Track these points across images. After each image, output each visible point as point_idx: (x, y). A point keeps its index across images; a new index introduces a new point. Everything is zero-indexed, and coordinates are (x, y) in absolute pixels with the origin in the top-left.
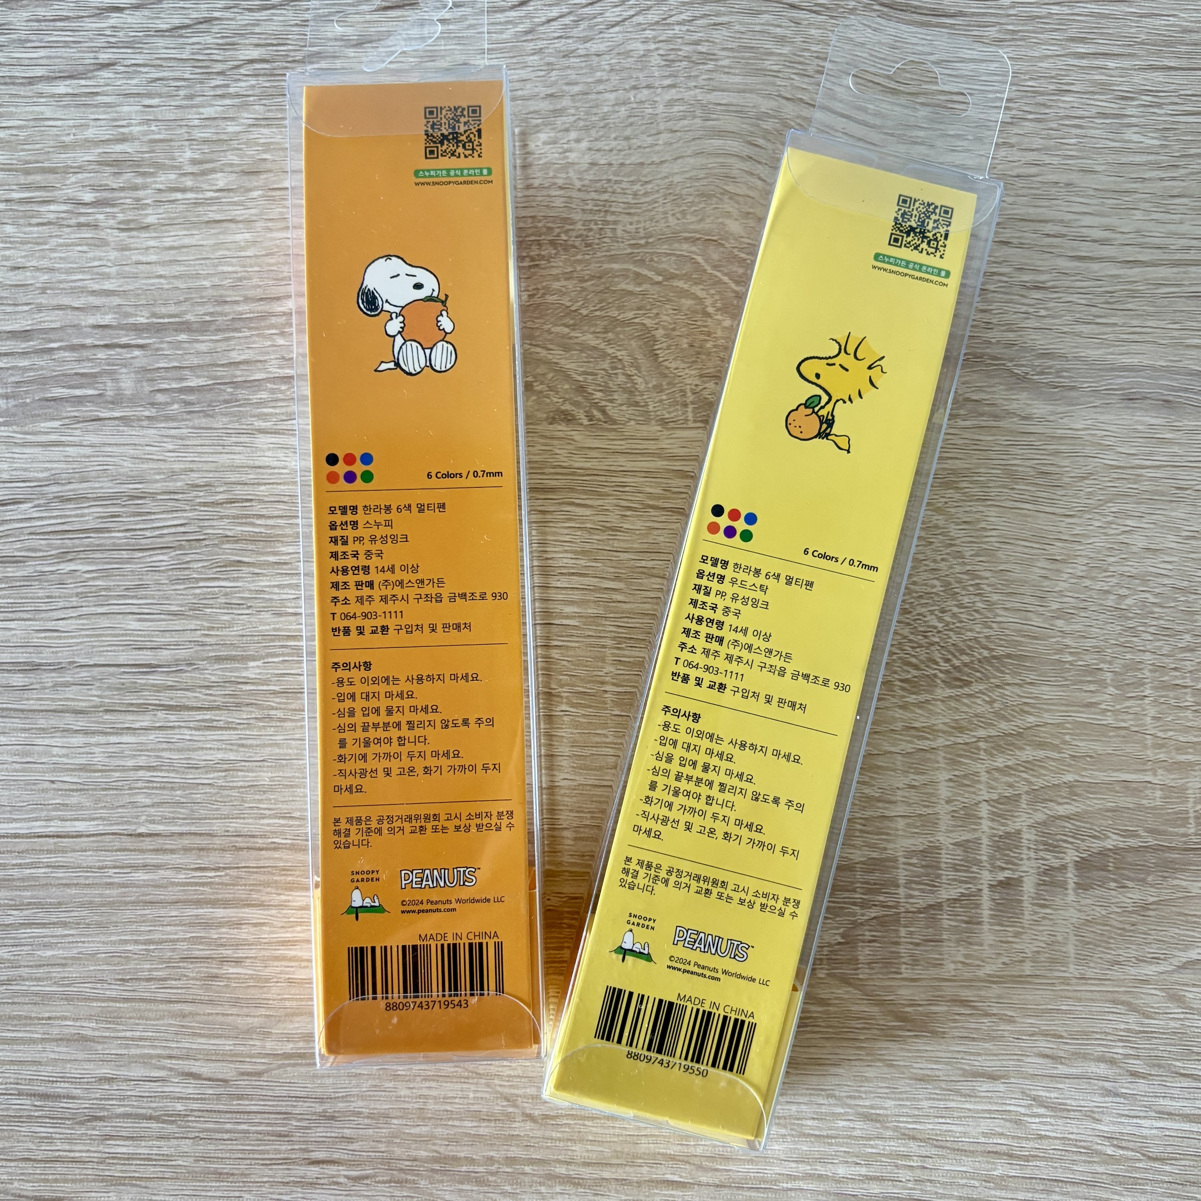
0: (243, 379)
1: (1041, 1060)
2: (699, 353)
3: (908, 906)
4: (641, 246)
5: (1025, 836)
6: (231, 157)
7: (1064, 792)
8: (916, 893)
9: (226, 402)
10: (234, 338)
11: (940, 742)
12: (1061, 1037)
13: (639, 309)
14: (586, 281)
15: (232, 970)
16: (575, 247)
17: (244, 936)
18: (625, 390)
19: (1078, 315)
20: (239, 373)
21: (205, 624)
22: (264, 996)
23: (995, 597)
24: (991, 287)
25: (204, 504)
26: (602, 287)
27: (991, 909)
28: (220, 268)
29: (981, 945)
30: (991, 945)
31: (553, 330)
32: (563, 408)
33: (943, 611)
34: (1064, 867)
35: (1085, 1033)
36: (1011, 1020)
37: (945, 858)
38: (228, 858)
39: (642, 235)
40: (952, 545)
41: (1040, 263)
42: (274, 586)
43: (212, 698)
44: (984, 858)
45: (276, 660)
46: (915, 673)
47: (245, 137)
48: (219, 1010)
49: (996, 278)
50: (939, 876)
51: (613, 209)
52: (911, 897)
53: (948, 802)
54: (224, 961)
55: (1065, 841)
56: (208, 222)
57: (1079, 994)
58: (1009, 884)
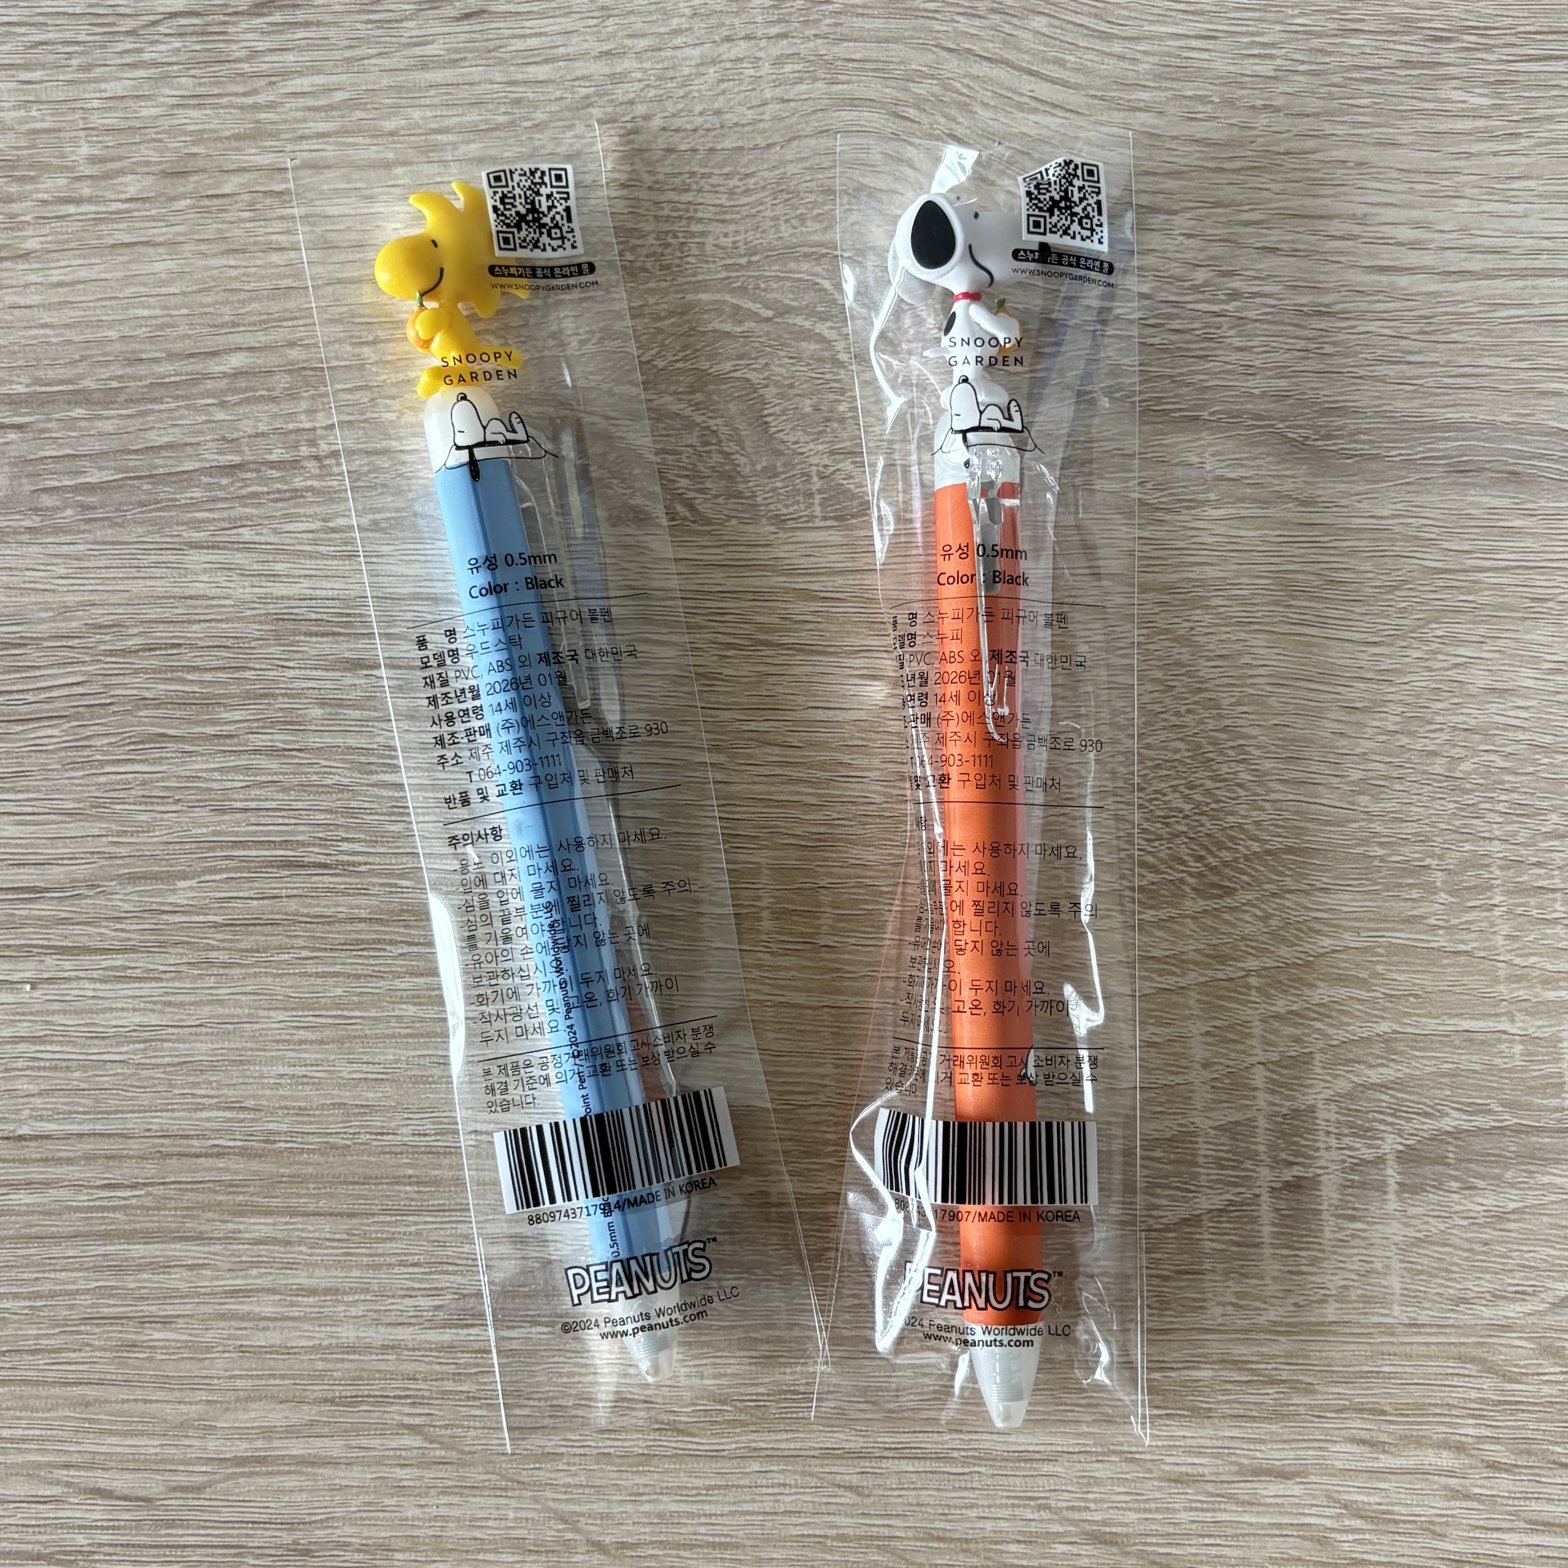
0: (167, 470)
1: (1354, 1448)
2: (828, 420)
3: (1151, 1221)
4: (741, 267)
5: (1322, 1115)
6: (146, 152)
7: (1378, 1049)
8: (1164, 1202)
9: (141, 504)
10: (153, 411)
11: (1192, 978)
12: (1384, 1413)
13: (740, 357)
14: (663, 319)
15: (157, 1335)
16: (646, 270)
17: (174, 1284)
18: (722, 475)
19: (1380, 352)
20: (160, 462)
21: (114, 827)
22: (204, 1373)
23: (1267, 765)
24: (1252, 315)
25: (111, 653)
26: (685, 328)
27: (1274, 1224)
28: (132, 312)
29: (1262, 1278)
30: (1274, 1278)
31: (616, 390)
32: (632, 502)
33: (1191, 787)
34: (1380, 1160)
35: (1419, 1406)
36: (1308, 1389)
37: (1203, 1149)
38: (150, 1169)
39: (742, 252)
40: (1201, 690)
41: (1322, 277)
42: (214, 770)
43: (125, 935)
44: (1262, 1148)
45: (218, 877)
46: (1152, 877)
47: (166, 123)
48: (139, 1394)
49: (1258, 300)
50: (1195, 1176)
51: (699, 215)
52: (1157, 1207)
53: (1206, 1066)
54: (145, 1321)
55: (1381, 1121)
56: (113, 246)
57: (1408, 1349)
58: (1299, 1186)
